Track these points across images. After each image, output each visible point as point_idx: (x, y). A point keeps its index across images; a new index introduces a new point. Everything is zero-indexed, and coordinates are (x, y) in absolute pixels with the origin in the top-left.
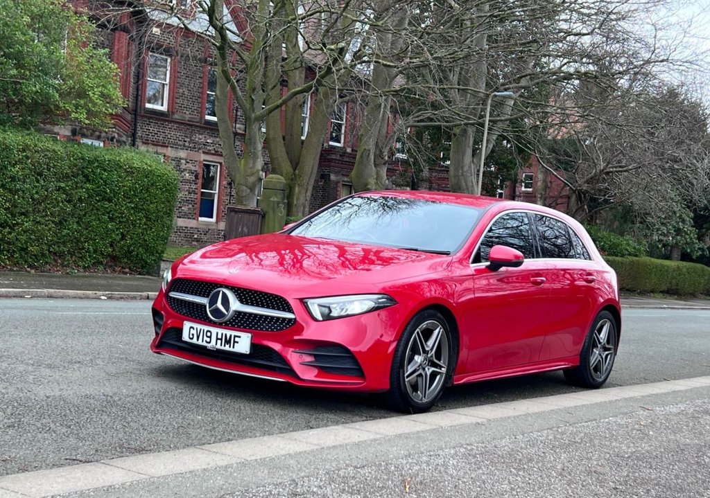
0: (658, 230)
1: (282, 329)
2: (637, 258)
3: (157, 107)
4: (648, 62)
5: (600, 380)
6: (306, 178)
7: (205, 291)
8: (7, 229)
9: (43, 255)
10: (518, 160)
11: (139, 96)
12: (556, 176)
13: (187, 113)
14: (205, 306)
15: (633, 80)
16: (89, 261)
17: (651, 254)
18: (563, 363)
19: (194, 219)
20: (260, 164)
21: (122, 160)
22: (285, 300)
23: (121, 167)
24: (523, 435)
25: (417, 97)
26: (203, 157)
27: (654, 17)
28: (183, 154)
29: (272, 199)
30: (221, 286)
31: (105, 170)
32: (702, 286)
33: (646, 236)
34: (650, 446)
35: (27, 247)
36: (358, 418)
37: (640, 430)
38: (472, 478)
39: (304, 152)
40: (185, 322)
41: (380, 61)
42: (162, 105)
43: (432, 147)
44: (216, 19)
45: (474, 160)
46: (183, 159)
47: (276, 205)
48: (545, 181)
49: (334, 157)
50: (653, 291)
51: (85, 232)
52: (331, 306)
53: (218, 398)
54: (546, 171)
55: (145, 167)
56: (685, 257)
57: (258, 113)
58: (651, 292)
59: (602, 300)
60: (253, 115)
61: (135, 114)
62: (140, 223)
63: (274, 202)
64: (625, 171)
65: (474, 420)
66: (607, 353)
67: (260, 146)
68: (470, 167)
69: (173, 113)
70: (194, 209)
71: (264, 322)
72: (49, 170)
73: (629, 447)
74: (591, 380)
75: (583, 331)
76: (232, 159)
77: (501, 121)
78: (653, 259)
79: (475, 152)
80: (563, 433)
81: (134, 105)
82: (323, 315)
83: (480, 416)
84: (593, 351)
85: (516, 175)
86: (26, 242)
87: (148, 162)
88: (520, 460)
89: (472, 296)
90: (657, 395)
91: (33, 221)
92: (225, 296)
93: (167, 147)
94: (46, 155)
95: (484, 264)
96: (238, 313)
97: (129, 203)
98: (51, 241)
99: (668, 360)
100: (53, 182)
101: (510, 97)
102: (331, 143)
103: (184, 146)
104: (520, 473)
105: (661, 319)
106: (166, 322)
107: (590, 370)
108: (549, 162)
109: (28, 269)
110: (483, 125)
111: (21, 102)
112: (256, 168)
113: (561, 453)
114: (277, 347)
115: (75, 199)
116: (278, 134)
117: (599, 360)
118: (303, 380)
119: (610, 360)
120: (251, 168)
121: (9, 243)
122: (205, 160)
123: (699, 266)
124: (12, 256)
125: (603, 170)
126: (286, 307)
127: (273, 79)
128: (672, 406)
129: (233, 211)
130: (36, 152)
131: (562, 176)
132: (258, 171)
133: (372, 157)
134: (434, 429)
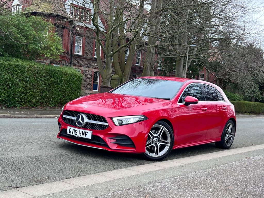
0: (247, 91)
1: (103, 129)
2: (240, 101)
3: (79, 54)
4: (242, 34)
5: (229, 146)
6: (127, 76)
7: (75, 115)
8: (24, 94)
9: (37, 103)
10: (199, 69)
11: (72, 50)
12: (212, 74)
13: (88, 55)
14: (75, 121)
15: (237, 41)
16: (52, 105)
17: (245, 100)
18: (215, 140)
19: (91, 90)
20: (111, 71)
21: (63, 70)
22: (104, 118)
23: (63, 73)
24: (198, 171)
25: (163, 47)
26: (94, 70)
27: (244, 19)
28: (87, 69)
29: (115, 83)
30: (81, 113)
31: (57, 74)
32: (262, 110)
33: (243, 94)
34: (250, 175)
35: (31, 101)
36: (134, 164)
37: (245, 168)
38: (175, 194)
39: (126, 67)
40: (68, 127)
41: (151, 35)
42: (80, 53)
43: (170, 65)
44: (95, 23)
45: (184, 69)
46: (87, 71)
47: (116, 85)
48: (208, 76)
49: (137, 69)
50: (246, 112)
51: (51, 95)
52: (122, 120)
53: (81, 156)
54: (209, 73)
55: (71, 73)
56: (256, 100)
57: (110, 54)
58: (245, 112)
59: (229, 116)
60: (108, 55)
61: (71, 56)
62: (70, 92)
63: (115, 84)
64: (235, 72)
65: (179, 165)
66: (231, 136)
67: (111, 65)
68: (182, 71)
69: (84, 56)
70: (91, 87)
71: (97, 126)
72: (38, 74)
73: (241, 176)
74: (225, 146)
75: (222, 127)
76: (101, 70)
77: (193, 55)
78: (245, 101)
79: (184, 66)
80: (214, 170)
81: (71, 53)
82: (119, 123)
83: (182, 163)
84: (226, 135)
85: (198, 74)
86: (31, 99)
87: (72, 71)
88: (197, 184)
89: (179, 115)
90: (250, 152)
91: (33, 91)
92: (82, 117)
93: (82, 67)
94: (37, 69)
95: (183, 103)
96: (87, 123)
97: (66, 85)
98: (39, 98)
99: (253, 137)
100: (40, 78)
101: (195, 47)
102: (136, 64)
103: (87, 66)
104: (196, 191)
105: (249, 122)
106: (62, 127)
107: (225, 142)
108: (209, 69)
109: (32, 108)
110: (186, 57)
111: (29, 51)
112: (110, 73)
113: (214, 180)
114: (102, 136)
115: (47, 84)
116: (117, 61)
117: (228, 139)
118: (112, 149)
119: (232, 138)
120: (108, 73)
121: (25, 99)
122: (94, 71)
123: (261, 103)
124: (26, 104)
125: (228, 71)
126: (105, 121)
127: (115, 42)
128: (256, 156)
129: (102, 87)
130: (33, 68)
131: (214, 74)
132: (110, 74)
133: (149, 68)
134: (163, 169)
